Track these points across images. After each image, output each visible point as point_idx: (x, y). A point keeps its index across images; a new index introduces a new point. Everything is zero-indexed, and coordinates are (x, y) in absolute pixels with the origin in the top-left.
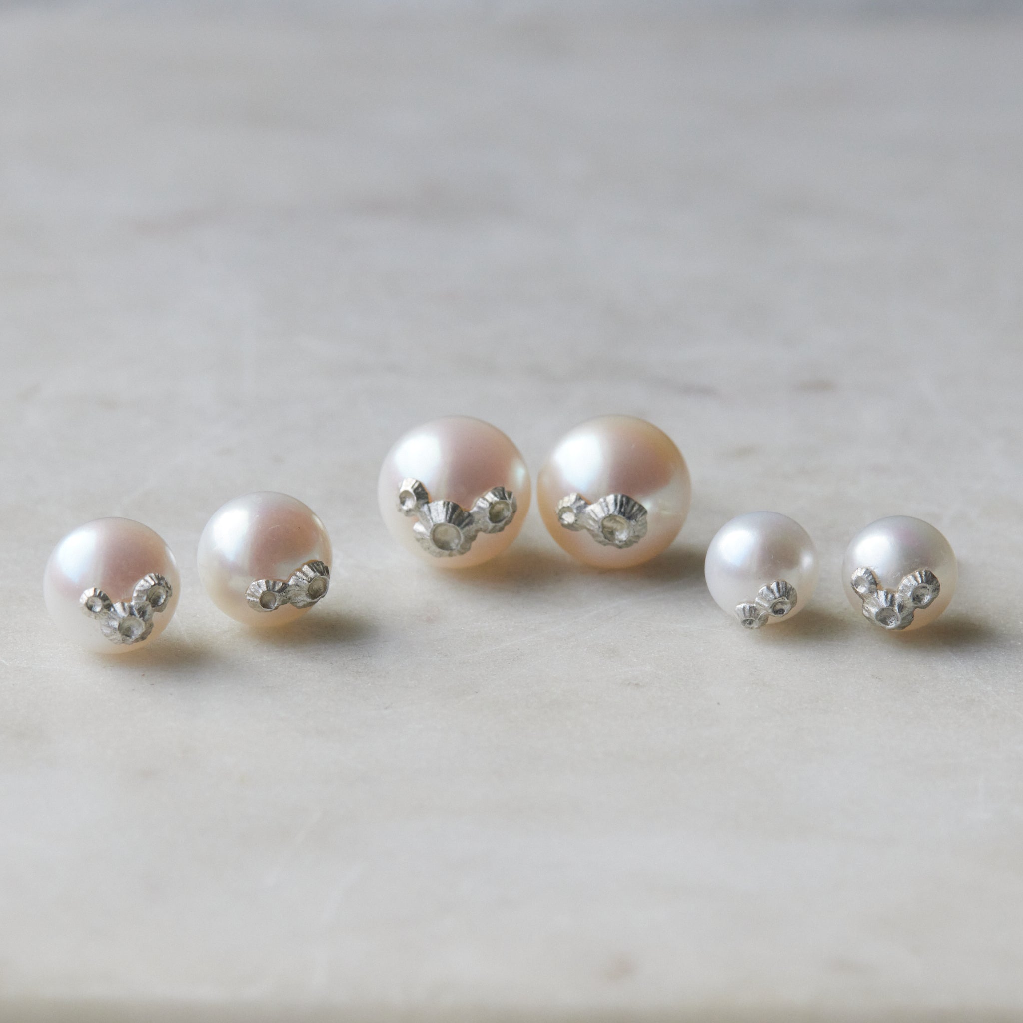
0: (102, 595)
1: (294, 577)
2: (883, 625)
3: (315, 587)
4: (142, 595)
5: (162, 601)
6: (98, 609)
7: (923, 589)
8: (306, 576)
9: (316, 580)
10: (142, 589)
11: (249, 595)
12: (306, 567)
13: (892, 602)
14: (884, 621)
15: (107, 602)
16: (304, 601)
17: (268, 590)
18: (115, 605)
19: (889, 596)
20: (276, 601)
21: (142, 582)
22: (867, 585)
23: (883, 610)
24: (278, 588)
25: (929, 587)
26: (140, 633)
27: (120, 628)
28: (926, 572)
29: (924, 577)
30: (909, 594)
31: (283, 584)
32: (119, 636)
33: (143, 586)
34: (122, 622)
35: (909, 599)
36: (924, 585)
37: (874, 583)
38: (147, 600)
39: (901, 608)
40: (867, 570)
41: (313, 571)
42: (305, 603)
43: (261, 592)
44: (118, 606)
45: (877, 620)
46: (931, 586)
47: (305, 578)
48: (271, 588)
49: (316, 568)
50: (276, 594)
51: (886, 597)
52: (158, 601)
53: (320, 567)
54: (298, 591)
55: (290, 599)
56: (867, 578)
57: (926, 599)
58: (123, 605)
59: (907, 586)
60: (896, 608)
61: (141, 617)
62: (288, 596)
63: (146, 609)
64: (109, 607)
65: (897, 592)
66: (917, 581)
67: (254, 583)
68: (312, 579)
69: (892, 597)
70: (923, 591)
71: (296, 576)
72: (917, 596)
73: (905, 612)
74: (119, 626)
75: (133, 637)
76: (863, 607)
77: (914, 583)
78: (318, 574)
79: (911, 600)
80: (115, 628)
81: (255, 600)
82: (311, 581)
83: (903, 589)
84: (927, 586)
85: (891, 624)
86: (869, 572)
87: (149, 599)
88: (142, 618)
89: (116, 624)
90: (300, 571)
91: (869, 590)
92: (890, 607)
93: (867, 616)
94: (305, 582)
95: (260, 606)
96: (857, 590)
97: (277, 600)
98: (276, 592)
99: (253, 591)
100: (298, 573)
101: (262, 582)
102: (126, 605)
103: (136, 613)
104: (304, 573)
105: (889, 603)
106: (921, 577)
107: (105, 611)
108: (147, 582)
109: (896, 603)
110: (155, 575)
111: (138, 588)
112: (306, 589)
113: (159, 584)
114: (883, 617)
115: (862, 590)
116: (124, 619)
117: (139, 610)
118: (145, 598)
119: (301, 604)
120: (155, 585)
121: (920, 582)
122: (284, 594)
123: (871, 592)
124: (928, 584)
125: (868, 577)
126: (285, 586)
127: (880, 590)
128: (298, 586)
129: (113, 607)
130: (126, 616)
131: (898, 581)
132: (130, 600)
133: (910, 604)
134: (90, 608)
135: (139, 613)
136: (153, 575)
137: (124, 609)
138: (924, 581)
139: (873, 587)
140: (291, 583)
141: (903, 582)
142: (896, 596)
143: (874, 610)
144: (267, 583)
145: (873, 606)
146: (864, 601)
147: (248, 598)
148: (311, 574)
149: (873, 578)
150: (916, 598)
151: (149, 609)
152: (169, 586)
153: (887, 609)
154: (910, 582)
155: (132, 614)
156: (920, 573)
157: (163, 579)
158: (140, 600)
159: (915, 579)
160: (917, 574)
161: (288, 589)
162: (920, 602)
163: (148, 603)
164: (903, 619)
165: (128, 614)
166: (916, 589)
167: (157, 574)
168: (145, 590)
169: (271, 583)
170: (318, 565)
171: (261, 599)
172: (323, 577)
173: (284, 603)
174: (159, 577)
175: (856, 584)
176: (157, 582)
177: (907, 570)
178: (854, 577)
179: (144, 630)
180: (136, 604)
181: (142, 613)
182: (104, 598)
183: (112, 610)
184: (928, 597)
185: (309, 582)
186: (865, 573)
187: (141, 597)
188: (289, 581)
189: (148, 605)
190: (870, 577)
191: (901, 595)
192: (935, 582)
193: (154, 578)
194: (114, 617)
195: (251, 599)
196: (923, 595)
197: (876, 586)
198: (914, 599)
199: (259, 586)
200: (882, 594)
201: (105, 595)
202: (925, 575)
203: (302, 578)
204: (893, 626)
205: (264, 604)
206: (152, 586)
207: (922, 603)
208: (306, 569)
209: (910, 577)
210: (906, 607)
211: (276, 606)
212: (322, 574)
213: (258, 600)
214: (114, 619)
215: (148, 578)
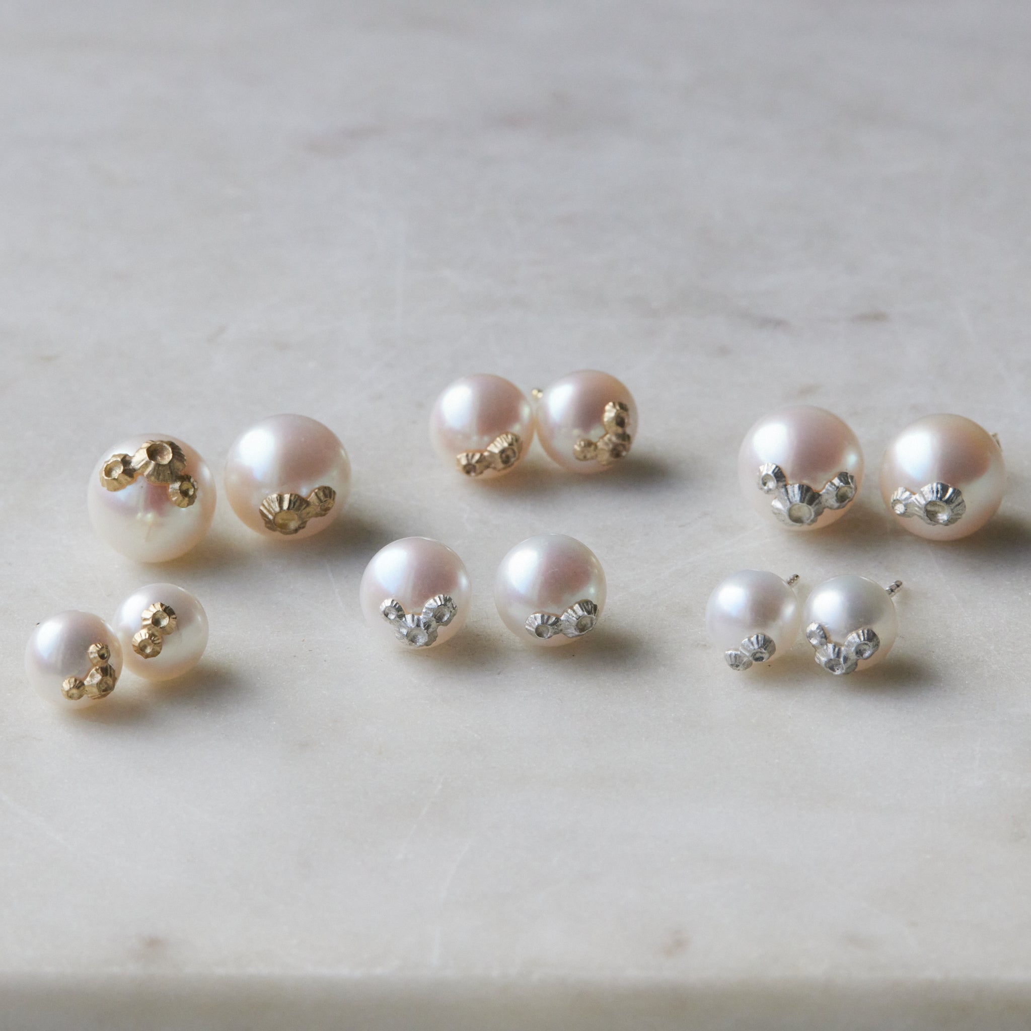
0: (397, 606)
1: (566, 614)
2: (831, 672)
3: (584, 622)
4: (430, 612)
5: (446, 618)
6: (392, 617)
7: (865, 645)
8: (576, 613)
9: (584, 617)
10: (430, 607)
11: (528, 624)
12: (577, 605)
13: (838, 655)
14: (832, 669)
15: (400, 613)
16: (573, 633)
17: (543, 623)
18: (406, 616)
19: (837, 649)
20: (548, 632)
21: (431, 601)
22: (819, 638)
23: (831, 659)
24: (550, 622)
25: (871, 644)
26: (423, 642)
27: (407, 635)
28: (868, 631)
29: (866, 636)
30: (853, 649)
31: (556, 619)
32: (406, 641)
33: (431, 604)
34: (410, 631)
35: (852, 653)
36: (866, 642)
37: (825, 636)
38: (432, 617)
39: (846, 659)
40: (820, 626)
41: (582, 610)
42: (574, 635)
43: (537, 624)
44: (409, 617)
45: (826, 667)
46: (872, 643)
47: (574, 616)
48: (545, 621)
49: (585, 608)
50: (549, 626)
51: (834, 650)
52: (443, 618)
53: (589, 607)
54: (568, 625)
55: (561, 630)
56: (819, 633)
57: (867, 654)
58: (413, 616)
59: (851, 643)
60: (842, 660)
61: (425, 629)
62: (560, 628)
63: (432, 624)
64: (401, 616)
65: (843, 646)
66: (860, 639)
67: (532, 616)
68: (580, 617)
69: (839, 650)
70: (865, 647)
71: (567, 612)
72: (860, 650)
73: (849, 663)
74: (407, 634)
75: (418, 644)
76: (815, 654)
77: (857, 640)
78: (586, 613)
79: (854, 654)
80: (404, 635)
81: (532, 629)
82: (579, 618)
83: (848, 645)
84: (868, 643)
85: (837, 671)
86: (821, 628)
87: (435, 616)
88: (426, 631)
89: (405, 631)
90: (572, 608)
91: (820, 643)
92: (837, 659)
93: (818, 663)
94: (574, 619)
95: (536, 635)
96: (811, 641)
97: (550, 632)
98: (549, 625)
99: (530, 622)
100: (570, 611)
101: (539, 616)
102: (416, 617)
103: (422, 625)
104: (574, 611)
105: (836, 655)
106: (864, 635)
107: (398, 619)
108: (435, 601)
109: (842, 655)
110: (444, 596)
111: (427, 605)
112: (574, 624)
113: (445, 605)
114: (831, 666)
115: (814, 641)
116: (412, 630)
117: (425, 624)
118: (431, 615)
119: (570, 635)
120: (441, 605)
121: (862, 639)
122: (556, 627)
123: (822, 644)
124: (869, 642)
125: (820, 631)
126: (558, 619)
127: (829, 643)
128: (568, 621)
129: (405, 617)
130: (413, 627)
131: (845, 635)
132: (420, 614)
133: (853, 656)
134: (386, 615)
135: (425, 626)
136: (442, 596)
137: (413, 620)
138: (866, 639)
139: (824, 640)
140: (562, 618)
141: (849, 639)
142: (843, 649)
143: (824, 659)
144: (542, 617)
145: (823, 655)
146: (816, 651)
147: (527, 627)
148: (580, 612)
149: (824, 633)
150: (859, 652)
151: (434, 624)
152: (454, 606)
153: (834, 660)
154: (854, 638)
155: (418, 625)
156: (863, 632)
157: (450, 600)
158: (427, 616)
159: (859, 636)
160: (860, 632)
161: (560, 623)
162: (862, 655)
163: (433, 619)
164: (848, 668)
165: (415, 625)
166: (859, 645)
167: (445, 596)
168: (432, 608)
169: (546, 617)
170: (587, 605)
171: (537, 629)
172: (590, 616)
173: (555, 633)
174: (446, 597)
175: (810, 635)
176: (443, 603)
177: (854, 628)
178: (808, 630)
179: (427, 640)
180: (424, 618)
181: (427, 626)
182: (399, 609)
183: (404, 619)
184: (869, 652)
185: (577, 619)
186: (817, 628)
187: (429, 613)
188: (561, 617)
189: (433, 621)
190: (822, 632)
191: (846, 648)
192: (875, 639)
193: (442, 599)
194: (404, 625)
195: (529, 628)
196: (865, 650)
197: (826, 640)
198: (857, 653)
199: (535, 618)
200: (830, 646)
201: (400, 606)
202: (868, 634)
203: (572, 615)
204: (839, 673)
205: (539, 633)
206: (438, 606)
207: (864, 656)
208: (577, 607)
209: (854, 635)
210: (850, 659)
211: (549, 636)
212: (589, 613)
213: (534, 630)
214: (403, 627)
215: (437, 598)
